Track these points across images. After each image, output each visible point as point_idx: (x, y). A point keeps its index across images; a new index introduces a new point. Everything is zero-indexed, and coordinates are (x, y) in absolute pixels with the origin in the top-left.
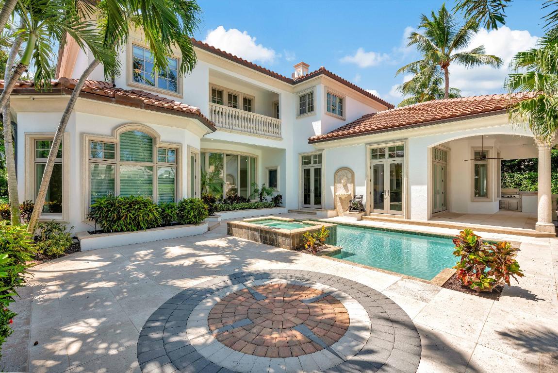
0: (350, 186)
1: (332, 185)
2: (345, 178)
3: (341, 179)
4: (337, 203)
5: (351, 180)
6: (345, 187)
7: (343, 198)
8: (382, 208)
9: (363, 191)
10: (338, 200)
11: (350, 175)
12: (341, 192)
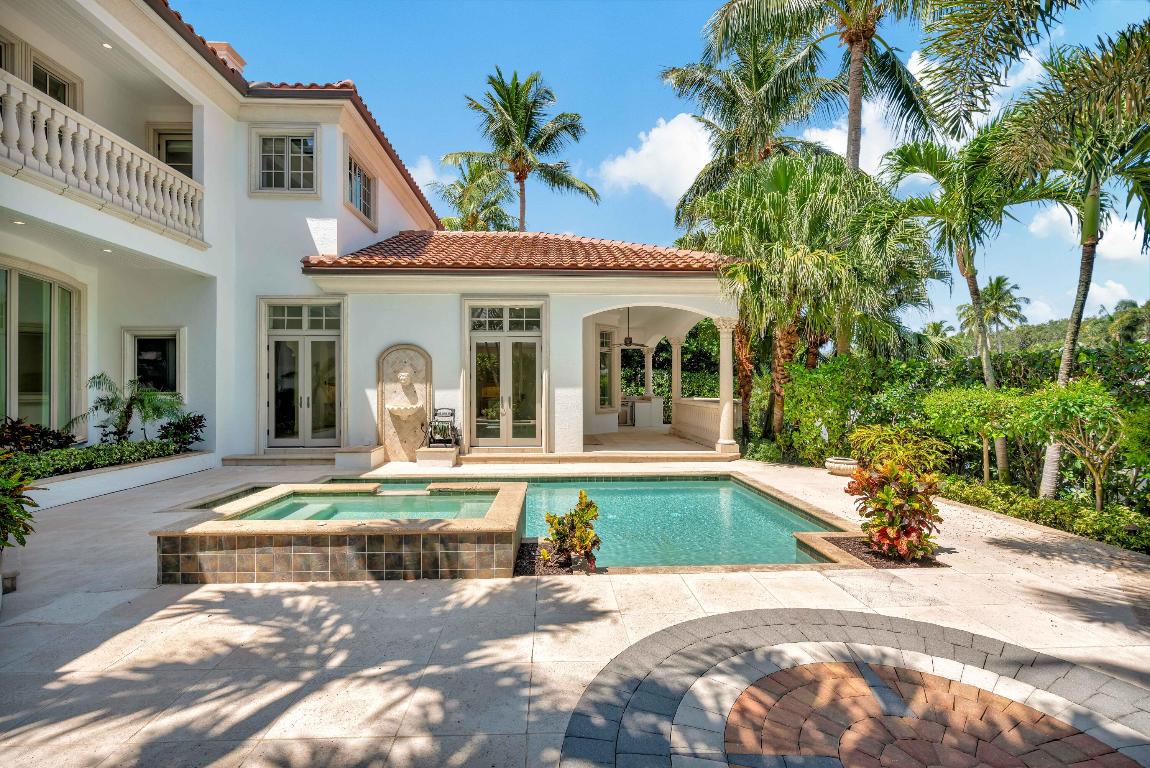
0: (419, 388)
1: (370, 387)
2: (409, 369)
3: (396, 372)
4: (387, 428)
5: (422, 374)
6: (409, 390)
7: (404, 416)
8: (496, 434)
9: (454, 399)
10: (388, 419)
11: (420, 363)
12: (398, 401)
